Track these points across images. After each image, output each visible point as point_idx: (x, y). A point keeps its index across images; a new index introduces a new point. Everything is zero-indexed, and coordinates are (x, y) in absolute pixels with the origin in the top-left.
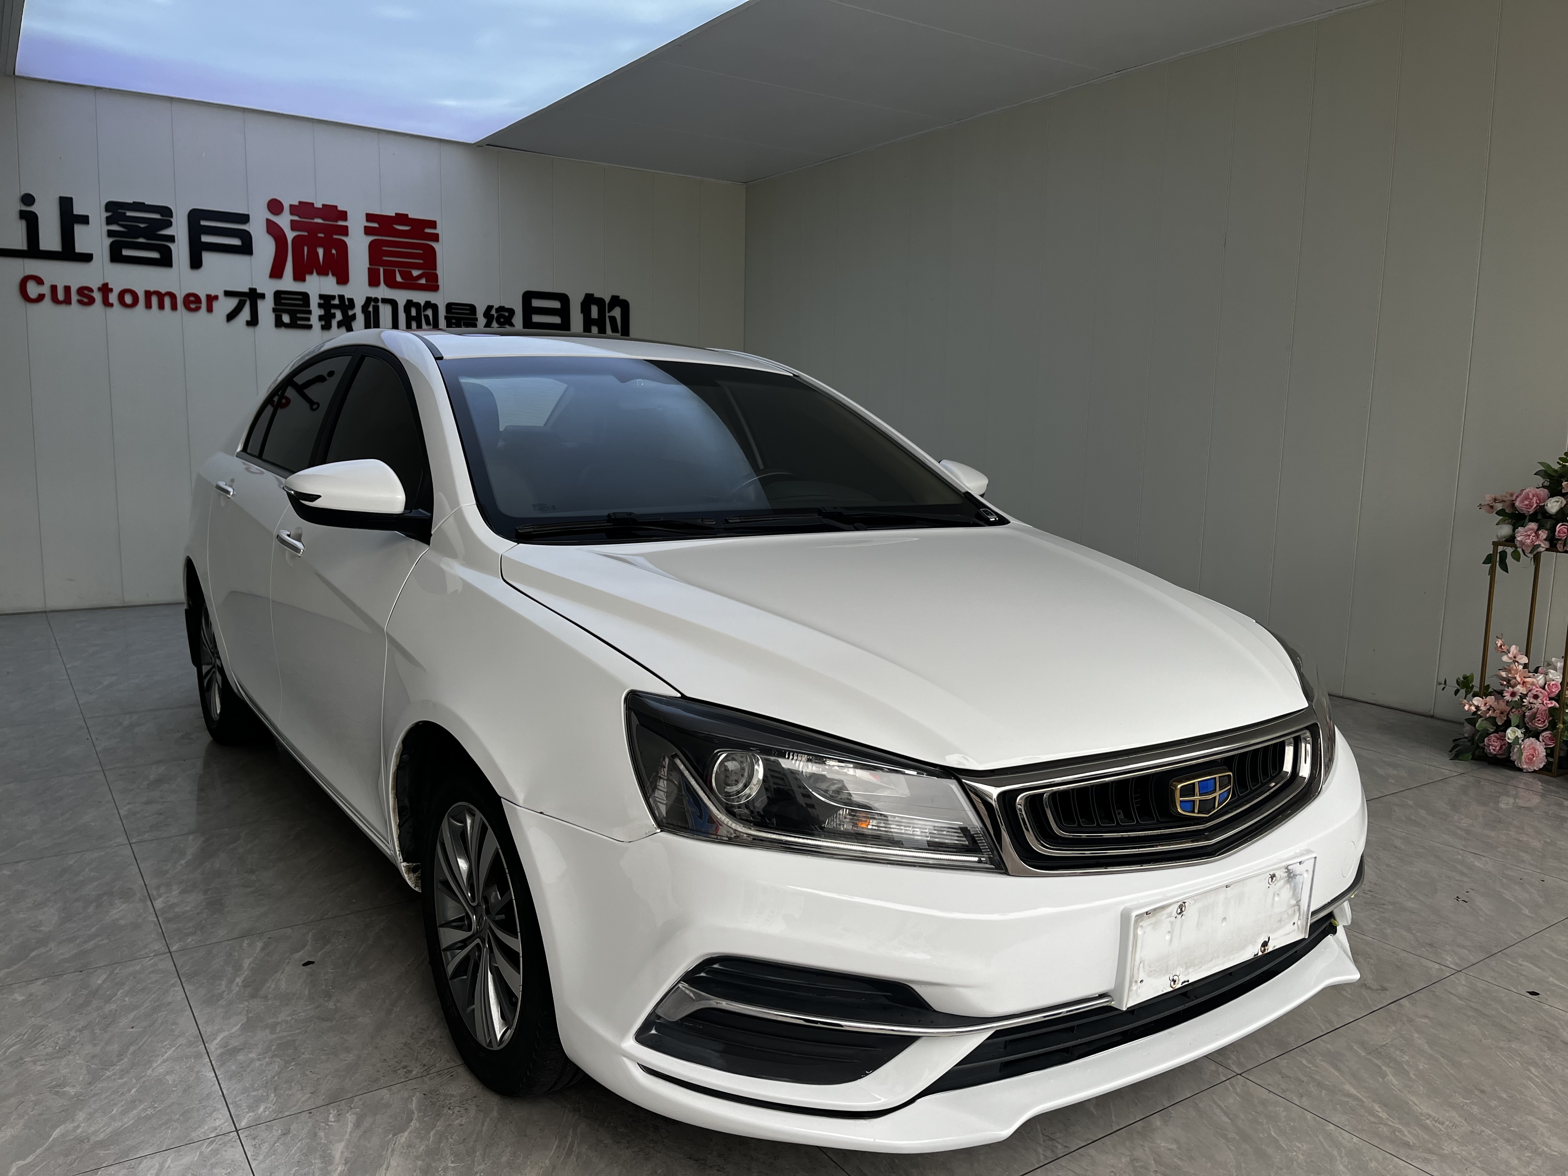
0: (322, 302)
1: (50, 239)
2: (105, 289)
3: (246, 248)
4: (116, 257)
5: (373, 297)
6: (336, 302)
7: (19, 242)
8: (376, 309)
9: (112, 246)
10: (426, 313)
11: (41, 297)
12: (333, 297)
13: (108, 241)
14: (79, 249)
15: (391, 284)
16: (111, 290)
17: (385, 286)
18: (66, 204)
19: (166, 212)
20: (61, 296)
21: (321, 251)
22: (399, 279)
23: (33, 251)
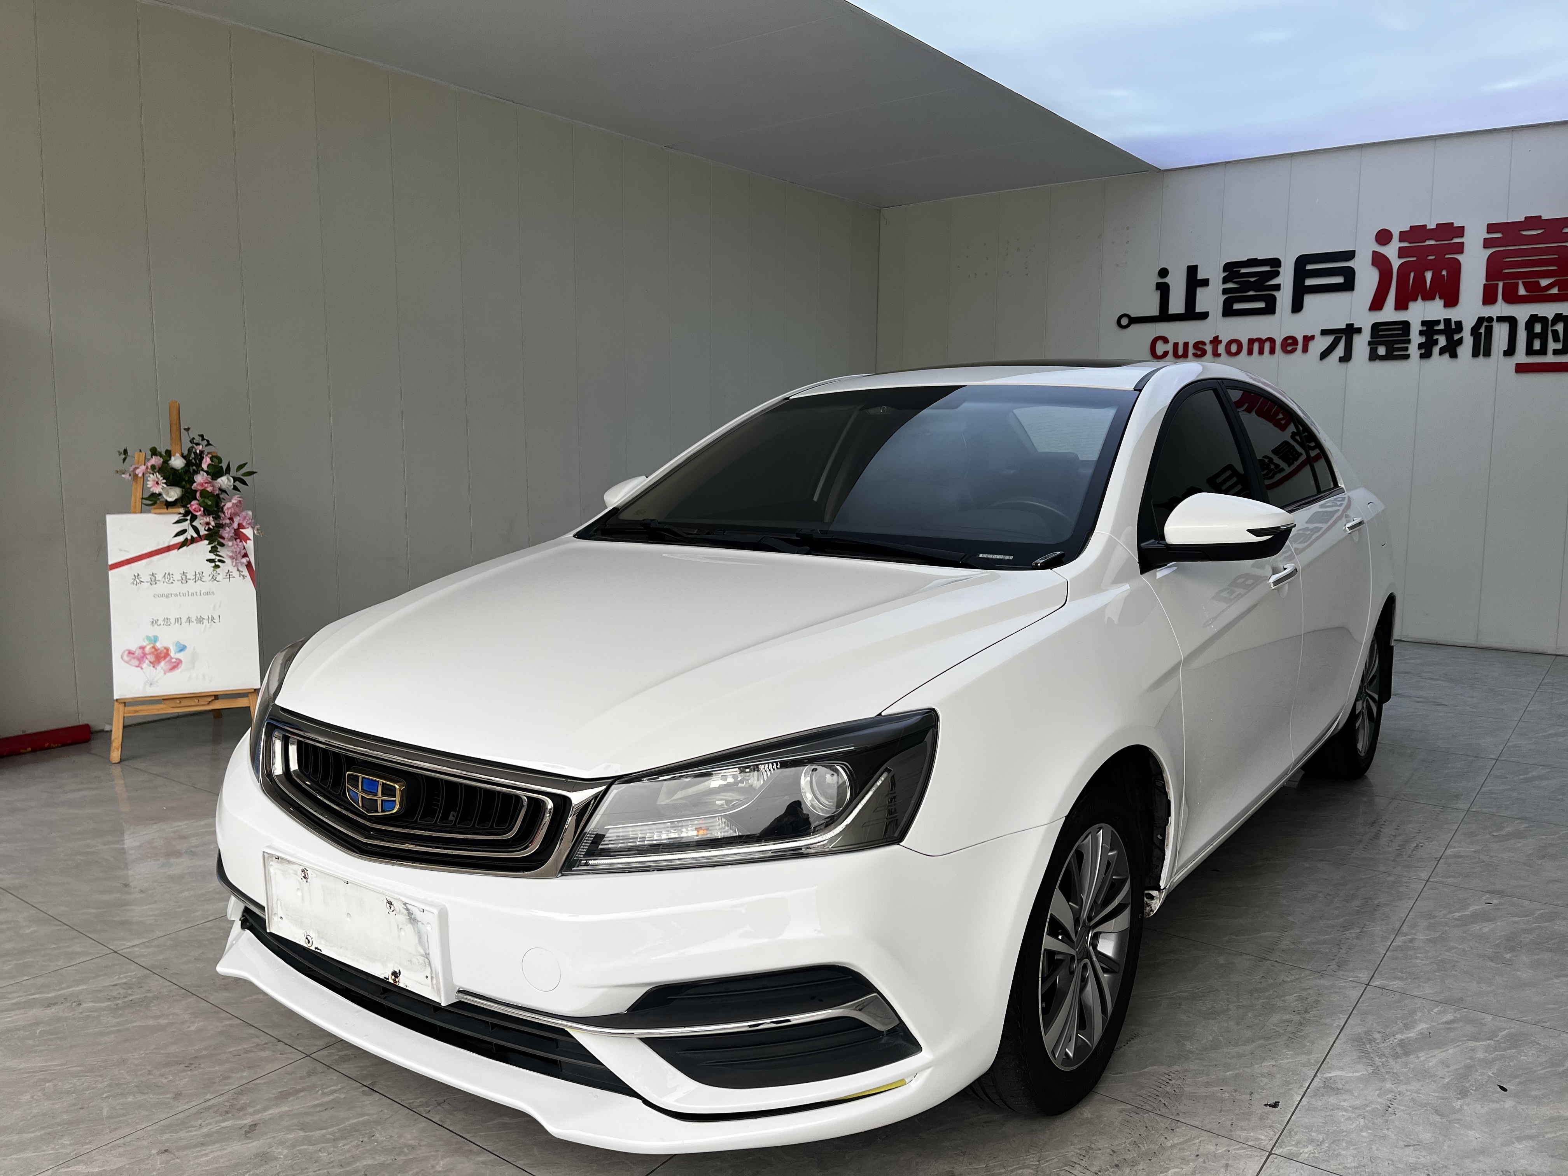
0: (1425, 328)
1: (1177, 305)
2: (1216, 341)
3: (1348, 285)
4: (1228, 311)
5: (1487, 316)
6: (1441, 326)
7: (1155, 311)
8: (1489, 331)
9: (1225, 302)
10: (1555, 328)
11: (1166, 354)
12: (1438, 322)
13: (1223, 298)
14: (1199, 309)
15: (1512, 298)
16: (1221, 342)
17: (1503, 302)
18: (1192, 271)
19: (1276, 263)
20: (1180, 352)
21: (1429, 275)
22: (1522, 291)
23: (1164, 316)
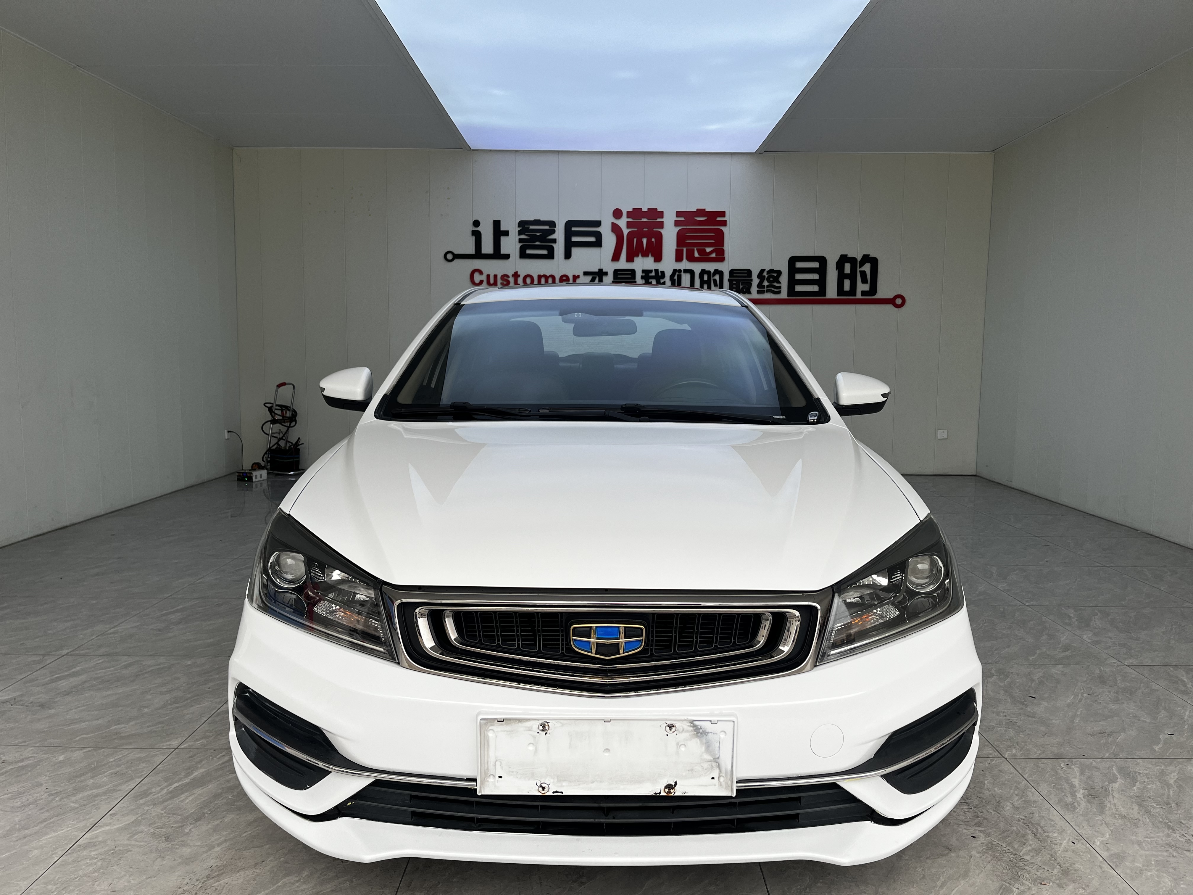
0: (644, 275)
1: (487, 247)
2: (516, 275)
3: (598, 243)
4: (523, 255)
5: (678, 269)
6: (653, 274)
7: (472, 251)
8: (680, 277)
9: (521, 248)
10: (715, 277)
11: (481, 282)
12: (651, 271)
13: (519, 245)
14: (503, 251)
15: (691, 258)
16: (519, 276)
17: (687, 261)
18: (497, 224)
19: (552, 224)
20: (492, 281)
21: (645, 241)
22: (696, 255)
23: (478, 255)
